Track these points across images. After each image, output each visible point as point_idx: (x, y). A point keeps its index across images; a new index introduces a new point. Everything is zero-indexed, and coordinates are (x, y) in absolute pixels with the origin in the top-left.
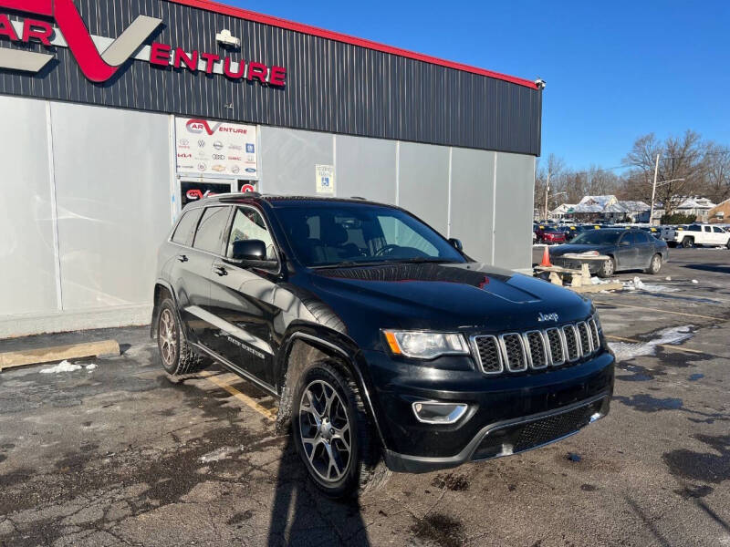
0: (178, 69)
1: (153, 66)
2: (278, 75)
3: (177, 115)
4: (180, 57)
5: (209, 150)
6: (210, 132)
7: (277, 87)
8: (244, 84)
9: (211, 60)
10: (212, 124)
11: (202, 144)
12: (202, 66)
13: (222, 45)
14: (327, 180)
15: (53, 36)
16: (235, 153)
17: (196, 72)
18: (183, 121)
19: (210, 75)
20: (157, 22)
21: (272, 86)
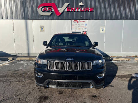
0: (72, 11)
1: (68, 12)
2: (92, 9)
3: (72, 20)
4: (72, 9)
5: (78, 26)
6: (78, 22)
7: (92, 12)
8: (85, 12)
9: (78, 9)
10: (78, 21)
11: (76, 25)
12: (76, 10)
13: (80, 5)
14: (103, 30)
15: (52, 9)
16: (82, 26)
17: (75, 11)
18: (73, 21)
19: (78, 11)
20: (68, 4)
21: (91, 12)
